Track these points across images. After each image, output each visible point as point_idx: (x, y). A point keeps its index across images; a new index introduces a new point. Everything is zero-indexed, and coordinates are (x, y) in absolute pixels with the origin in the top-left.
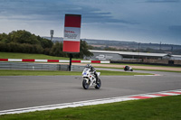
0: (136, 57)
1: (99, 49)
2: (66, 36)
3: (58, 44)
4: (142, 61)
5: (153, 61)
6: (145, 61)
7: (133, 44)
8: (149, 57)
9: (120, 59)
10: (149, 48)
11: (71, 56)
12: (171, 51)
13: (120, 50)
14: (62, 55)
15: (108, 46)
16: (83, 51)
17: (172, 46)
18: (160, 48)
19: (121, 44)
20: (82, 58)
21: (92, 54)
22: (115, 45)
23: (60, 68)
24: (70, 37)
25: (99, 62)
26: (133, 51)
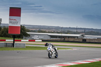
0: (60, 37)
1: (34, 31)
2: (10, 22)
3: (5, 28)
4: (64, 40)
5: (72, 40)
6: (66, 39)
7: (58, 28)
8: (69, 37)
9: (49, 38)
10: (68, 31)
11: (14, 37)
12: (84, 32)
13: (49, 32)
14: (8, 36)
15: (40, 30)
16: (23, 33)
17: (85, 29)
18: (77, 31)
19: (49, 28)
20: (22, 38)
21: (29, 35)
22: (45, 28)
23: (7, 45)
24: (14, 23)
25: (34, 41)
26: (58, 33)
